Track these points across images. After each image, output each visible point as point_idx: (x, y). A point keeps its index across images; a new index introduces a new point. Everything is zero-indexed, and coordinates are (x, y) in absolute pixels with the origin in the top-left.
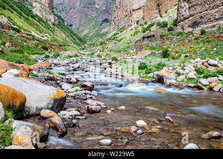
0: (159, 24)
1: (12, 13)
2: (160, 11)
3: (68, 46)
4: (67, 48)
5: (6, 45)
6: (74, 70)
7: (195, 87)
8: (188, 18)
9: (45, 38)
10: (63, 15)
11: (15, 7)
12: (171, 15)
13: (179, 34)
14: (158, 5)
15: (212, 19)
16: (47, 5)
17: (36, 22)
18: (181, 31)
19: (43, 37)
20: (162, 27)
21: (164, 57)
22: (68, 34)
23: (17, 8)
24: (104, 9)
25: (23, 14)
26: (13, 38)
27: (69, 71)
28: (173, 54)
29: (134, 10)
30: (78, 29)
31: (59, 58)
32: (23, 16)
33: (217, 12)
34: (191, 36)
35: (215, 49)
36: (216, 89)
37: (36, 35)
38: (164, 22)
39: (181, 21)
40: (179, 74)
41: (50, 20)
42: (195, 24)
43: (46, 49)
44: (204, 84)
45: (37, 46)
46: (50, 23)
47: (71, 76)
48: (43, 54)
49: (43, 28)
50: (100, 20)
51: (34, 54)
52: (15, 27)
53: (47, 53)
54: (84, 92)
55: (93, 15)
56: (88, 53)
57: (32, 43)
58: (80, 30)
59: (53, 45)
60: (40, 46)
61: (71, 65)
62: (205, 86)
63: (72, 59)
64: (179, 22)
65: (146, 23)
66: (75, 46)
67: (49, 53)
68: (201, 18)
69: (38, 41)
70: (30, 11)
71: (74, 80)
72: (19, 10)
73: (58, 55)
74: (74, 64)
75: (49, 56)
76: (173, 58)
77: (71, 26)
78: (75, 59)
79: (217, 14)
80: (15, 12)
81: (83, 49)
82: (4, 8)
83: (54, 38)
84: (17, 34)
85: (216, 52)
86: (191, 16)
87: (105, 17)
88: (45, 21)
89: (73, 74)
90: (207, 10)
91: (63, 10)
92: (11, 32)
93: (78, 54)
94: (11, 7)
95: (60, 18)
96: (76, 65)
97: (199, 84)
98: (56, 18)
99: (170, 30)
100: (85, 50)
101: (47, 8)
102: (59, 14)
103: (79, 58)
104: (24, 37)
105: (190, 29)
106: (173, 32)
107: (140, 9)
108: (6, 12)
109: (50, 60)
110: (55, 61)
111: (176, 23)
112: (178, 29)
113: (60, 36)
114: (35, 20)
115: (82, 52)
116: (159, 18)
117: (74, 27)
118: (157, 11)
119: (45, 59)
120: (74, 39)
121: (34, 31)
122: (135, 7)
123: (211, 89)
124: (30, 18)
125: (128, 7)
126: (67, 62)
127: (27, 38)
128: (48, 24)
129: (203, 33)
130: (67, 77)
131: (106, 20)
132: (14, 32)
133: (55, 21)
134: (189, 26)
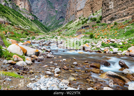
0: (91, 19)
2: (93, 11)
3: (40, 32)
4: (39, 34)
5: (7, 33)
6: (43, 45)
7: (98, 51)
8: (108, 15)
9: (27, 29)
10: (37, 15)
11: (11, 12)
12: (99, 14)
13: (103, 25)
14: (92, 8)
16: (28, 10)
17: (22, 20)
19: (25, 28)
20: (93, 21)
21: (91, 38)
22: (40, 26)
24: (60, 11)
25: (15, 15)
26: (10, 29)
27: (40, 45)
28: (96, 36)
29: (78, 11)
30: (45, 23)
31: (34, 39)
32: (15, 17)
35: (118, 33)
36: (107, 52)
37: (21, 27)
38: (94, 18)
39: (104, 17)
40: (93, 46)
41: (30, 18)
43: (28, 34)
45: (23, 33)
46: (29, 20)
47: (41, 48)
48: (26, 37)
49: (25, 23)
50: (58, 17)
51: (21, 38)
52: (11, 23)
53: (28, 37)
55: (54, 15)
56: (51, 36)
57: (20, 32)
59: (31, 32)
60: (24, 33)
61: (41, 43)
63: (42, 40)
64: (103, 18)
65: (84, 19)
66: (44, 32)
68: (116, 15)
69: (23, 30)
70: (19, 14)
72: (13, 14)
73: (34, 38)
74: (42, 42)
75: (29, 39)
76: (96, 39)
77: (41, 21)
78: (43, 40)
79: (124, 13)
80: (10, 15)
81: (48, 34)
82: (5, 12)
83: (31, 28)
84: (12, 27)
85: (118, 35)
86: (110, 14)
87: (61, 15)
88: (27, 19)
89: (42, 47)
90: (119, 11)
91: (37, 12)
92: (9, 26)
93: (45, 37)
94: (9, 12)
95: (35, 16)
96: (44, 43)
97: (100, 50)
98: (33, 17)
99: (98, 22)
100: (49, 35)
101: (28, 12)
102: (35, 14)
103: (45, 39)
104: (16, 28)
106: (99, 24)
107: (81, 10)
108: (6, 15)
109: (30, 41)
110: (33, 41)
111: (101, 18)
112: (103, 22)
113: (35, 27)
114: (22, 18)
115: (48, 36)
116: (92, 16)
117: (43, 21)
118: (91, 12)
119: (27, 40)
120: (43, 29)
121: (21, 25)
122: (78, 9)
123: (105, 52)
124: (19, 17)
125: (75, 9)
126: (39, 41)
127: (17, 29)
130: (39, 48)
131: (62, 17)
132: (11, 26)
133: (32, 18)
134: (109, 20)
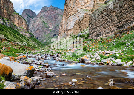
0: (80, 36)
1: (7, 32)
2: (80, 30)
3: (36, 48)
4: (35, 49)
5: (3, 48)
6: (39, 59)
7: (100, 63)
8: (94, 33)
9: (24, 45)
10: (33, 33)
11: (9, 30)
12: (86, 32)
13: (90, 40)
14: (80, 27)
15: (105, 33)
16: (25, 29)
17: (19, 37)
18: (91, 39)
19: (23, 44)
20: (82, 37)
21: (84, 51)
22: (36, 42)
23: (10, 30)
24: (54, 29)
25: (13, 33)
26: (7, 45)
27: (36, 59)
28: (88, 49)
29: (68, 30)
30: (41, 40)
31: (31, 54)
32: (13, 34)
33: (107, 30)
34: (96, 41)
35: (108, 46)
36: (110, 64)
37: (19, 43)
38: (83, 35)
39: (91, 34)
40: (92, 58)
41: (27, 36)
42: (97, 36)
43: (24, 50)
44: (104, 62)
45: (19, 48)
46: (27, 37)
47: (37, 62)
48: (23, 52)
49: (23, 39)
50: (52, 35)
51: (18, 52)
52: (8, 39)
53: (24, 52)
54: (44, 68)
55: (49, 33)
56: (46, 51)
57: (17, 47)
58: (42, 40)
59: (28, 48)
60: (21, 49)
61: (37, 57)
62: (105, 63)
63: (38, 54)
64: (90, 35)
65: (74, 36)
66: (40, 48)
67: (26, 52)
68: (100, 32)
69: (20, 46)
70: (16, 32)
71: (39, 63)
72: (11, 31)
73: (31, 53)
74: (39, 56)
75: (26, 53)
76: (89, 51)
77: (37, 38)
78: (40, 54)
79: (107, 31)
80: (8, 32)
81: (44, 49)
82: (3, 30)
83: (28, 44)
84: (9, 43)
85: (108, 48)
86: (95, 32)
87: (54, 34)
88: (24, 36)
89: (39, 61)
90: (102, 29)
91: (33, 31)
92: (6, 42)
93: (41, 52)
94: (7, 30)
95: (32, 34)
96: (40, 57)
97: (102, 62)
98: (30, 34)
99: (86, 38)
100: (45, 50)
101: (25, 30)
102: (31, 33)
103: (42, 54)
104: (12, 44)
105: (96, 38)
106: (87, 39)
107: (71, 29)
108: (3, 32)
109: (26, 55)
110: (29, 55)
111: (88, 35)
112: (90, 38)
113: (32, 43)
114: (19, 36)
115: (43, 51)
116: (80, 33)
117: (39, 38)
118: (79, 30)
119: (23, 54)
120: (39, 45)
121: (18, 41)
122: (69, 29)
123: (108, 64)
124: (16, 35)
125: (66, 28)
126: (36, 55)
127: (15, 45)
128: (26, 38)
129: (101, 39)
130: (35, 62)
131: (55, 35)
132: (7, 42)
133: (29, 36)
134: (95, 36)
